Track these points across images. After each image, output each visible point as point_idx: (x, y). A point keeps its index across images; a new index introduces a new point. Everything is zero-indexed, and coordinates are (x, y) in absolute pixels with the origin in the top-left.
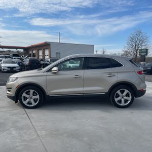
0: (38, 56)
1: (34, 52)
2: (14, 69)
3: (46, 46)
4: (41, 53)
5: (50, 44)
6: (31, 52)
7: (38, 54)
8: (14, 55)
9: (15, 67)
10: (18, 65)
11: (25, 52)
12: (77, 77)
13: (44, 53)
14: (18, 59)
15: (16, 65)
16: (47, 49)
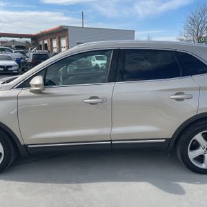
0: (52, 48)
1: (46, 42)
2: (9, 69)
3: (61, 32)
4: (55, 44)
5: (67, 30)
6: (41, 43)
7: (52, 45)
8: (18, 47)
9: (11, 67)
10: (16, 63)
11: (34, 42)
12: (95, 102)
13: (59, 43)
14: (21, 52)
15: (13, 63)
16: (64, 36)
